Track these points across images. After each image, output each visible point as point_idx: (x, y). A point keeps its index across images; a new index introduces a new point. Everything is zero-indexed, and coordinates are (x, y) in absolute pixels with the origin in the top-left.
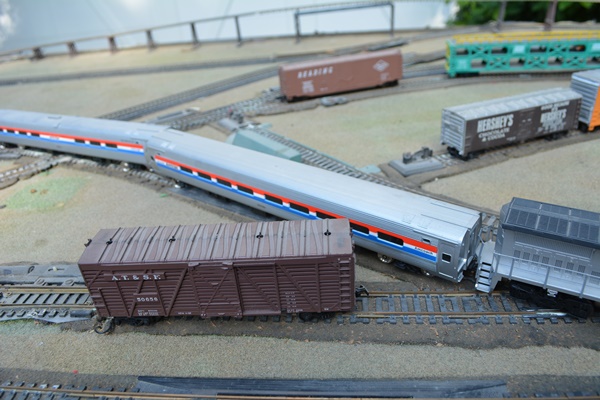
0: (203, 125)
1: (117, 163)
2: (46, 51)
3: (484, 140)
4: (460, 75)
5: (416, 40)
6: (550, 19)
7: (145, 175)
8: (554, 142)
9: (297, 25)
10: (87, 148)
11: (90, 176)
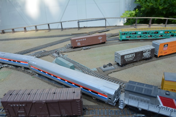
0: (48, 55)
1: (21, 67)
2: (5, 31)
3: (127, 61)
4: (123, 40)
5: (112, 29)
6: (150, 23)
7: (29, 71)
8: (148, 61)
9: (79, 25)
10: (12, 62)
11: (13, 71)
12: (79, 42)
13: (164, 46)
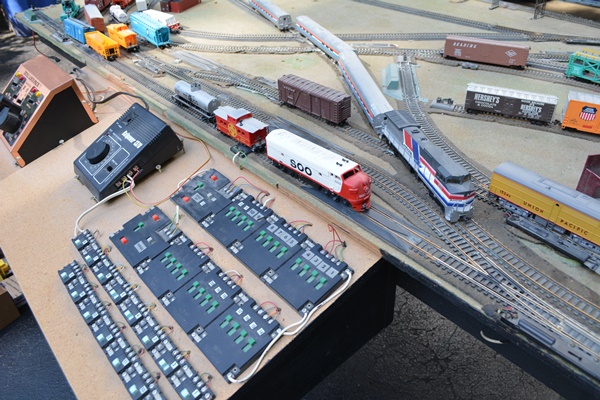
3: (479, 105)
12: (458, 47)
13: (584, 108)
